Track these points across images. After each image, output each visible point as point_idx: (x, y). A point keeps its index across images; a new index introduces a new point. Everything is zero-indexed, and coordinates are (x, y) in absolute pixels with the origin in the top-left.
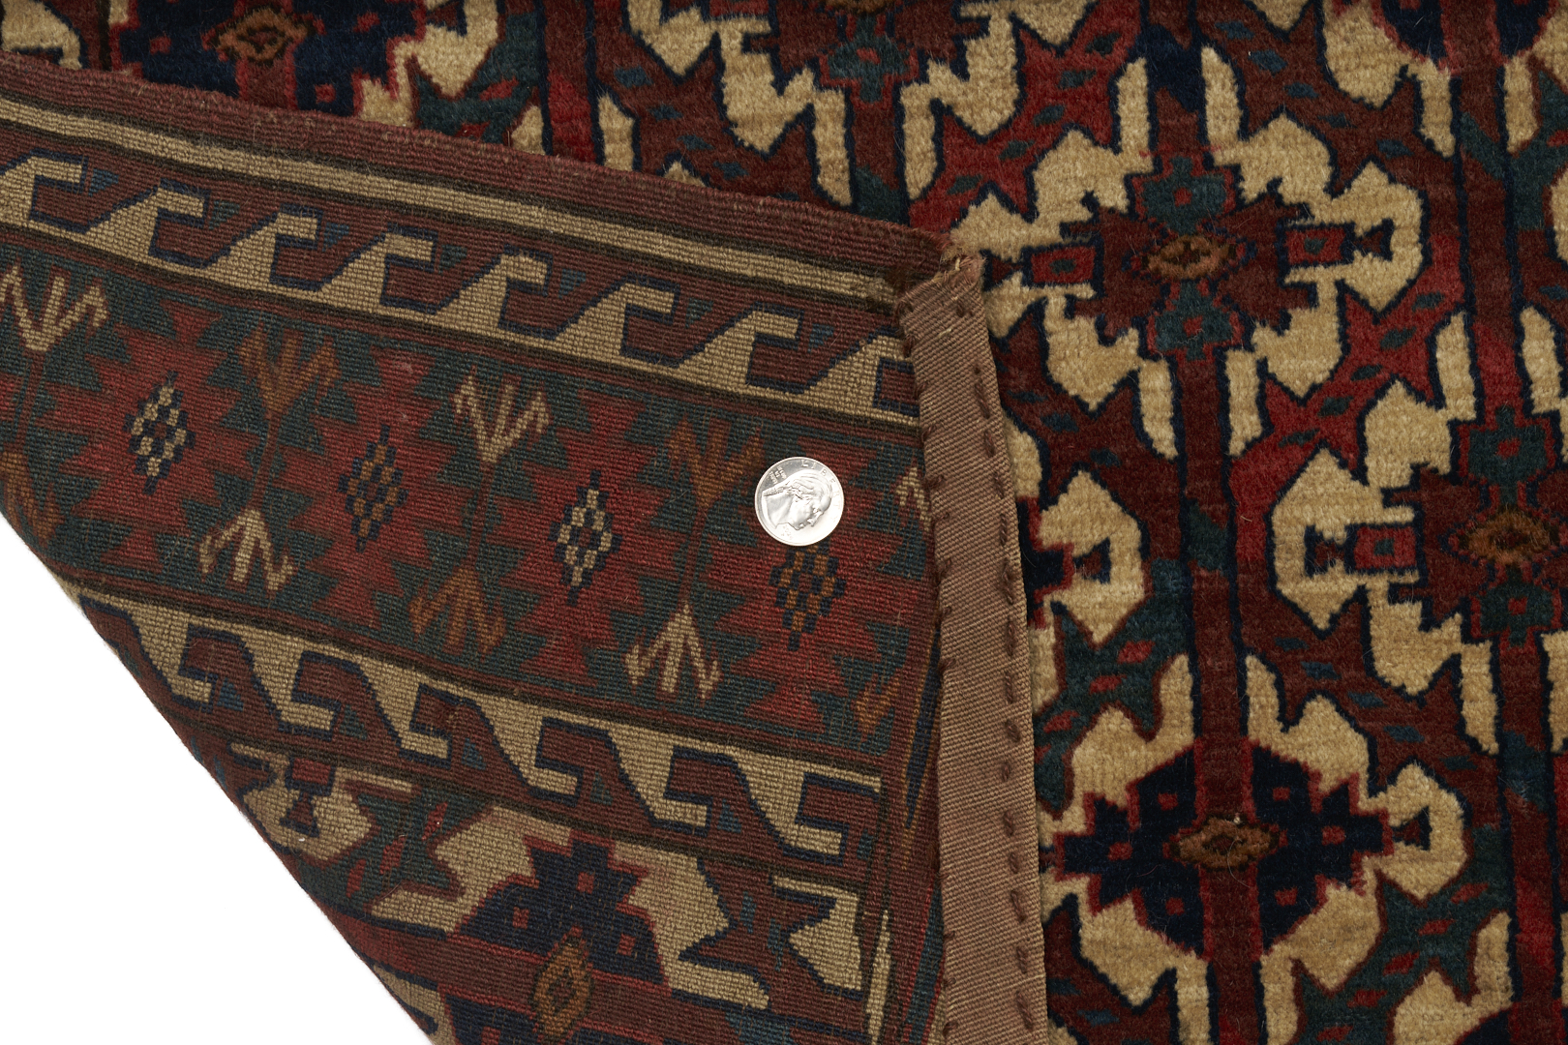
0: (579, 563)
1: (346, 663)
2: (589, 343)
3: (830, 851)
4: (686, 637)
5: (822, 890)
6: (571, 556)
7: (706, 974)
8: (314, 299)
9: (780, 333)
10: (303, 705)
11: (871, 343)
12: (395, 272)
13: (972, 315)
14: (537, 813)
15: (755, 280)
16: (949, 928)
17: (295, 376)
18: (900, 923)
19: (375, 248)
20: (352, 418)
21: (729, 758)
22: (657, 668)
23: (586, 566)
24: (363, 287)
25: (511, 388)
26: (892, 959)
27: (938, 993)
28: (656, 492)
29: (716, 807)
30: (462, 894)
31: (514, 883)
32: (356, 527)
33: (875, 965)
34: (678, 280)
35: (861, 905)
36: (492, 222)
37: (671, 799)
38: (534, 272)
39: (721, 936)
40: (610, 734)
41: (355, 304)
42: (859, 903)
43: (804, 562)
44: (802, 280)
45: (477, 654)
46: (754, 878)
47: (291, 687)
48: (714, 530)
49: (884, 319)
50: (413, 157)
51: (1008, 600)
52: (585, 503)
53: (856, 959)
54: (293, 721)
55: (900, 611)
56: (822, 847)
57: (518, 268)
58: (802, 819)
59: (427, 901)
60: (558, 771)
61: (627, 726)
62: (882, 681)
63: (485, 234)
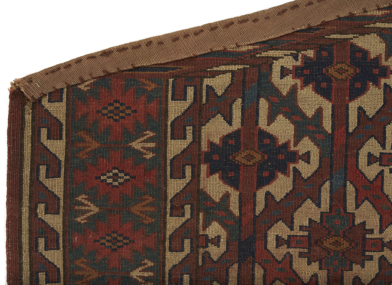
0: (123, 177)
1: (170, 239)
2: (59, 187)
3: (193, 89)
4: (138, 143)
5: (204, 89)
6: (121, 180)
7: (235, 118)
8: (62, 269)
9: (46, 133)
10: (185, 248)
11: (44, 106)
12: (50, 247)
13: (31, 78)
14: (199, 175)
15: (32, 143)
16: (209, 51)
17: (86, 270)
18: (210, 65)
19: (44, 254)
20: (94, 251)
21: (171, 123)
22: (149, 149)
23: (123, 176)
24: (56, 256)
25: (76, 207)
26: (221, 65)
27: (228, 51)
28: (98, 159)
29: (186, 124)
30: (228, 192)
31: (222, 178)
32: (127, 244)
33: (223, 70)
34: (36, 165)
35: (207, 77)
36: (29, 222)
37: (186, 137)
38: (41, 207)
39: (223, 116)
40: (171, 159)
41: (61, 257)
42: (206, 78)
43: (111, 113)
44: (30, 130)
45: (156, 202)
46: (205, 109)
47: (180, 253)
48: (106, 141)
49: (37, 103)
50: (15, 249)
51: (112, 52)
52: (105, 179)
53: (222, 76)
54: (189, 250)
55: (121, 83)
56: (192, 92)
57: (41, 212)
58: (185, 99)
59: (232, 201)
60: (185, 172)
61: (168, 154)
62: (141, 84)
63: (33, 224)
